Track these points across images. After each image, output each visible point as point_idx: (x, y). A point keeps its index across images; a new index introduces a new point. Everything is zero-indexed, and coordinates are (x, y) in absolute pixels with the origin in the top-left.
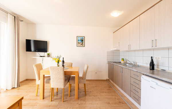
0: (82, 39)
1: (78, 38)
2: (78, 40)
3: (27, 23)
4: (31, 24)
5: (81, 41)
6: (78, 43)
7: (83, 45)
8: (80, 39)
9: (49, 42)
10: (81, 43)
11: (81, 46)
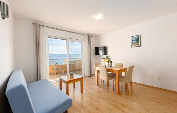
0: (137, 38)
1: (132, 38)
2: (133, 41)
3: (96, 37)
4: (98, 37)
5: (137, 41)
6: (133, 43)
7: (138, 45)
8: (134, 39)
9: (108, 47)
10: (136, 43)
11: (136, 46)
